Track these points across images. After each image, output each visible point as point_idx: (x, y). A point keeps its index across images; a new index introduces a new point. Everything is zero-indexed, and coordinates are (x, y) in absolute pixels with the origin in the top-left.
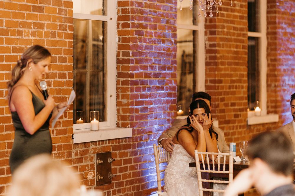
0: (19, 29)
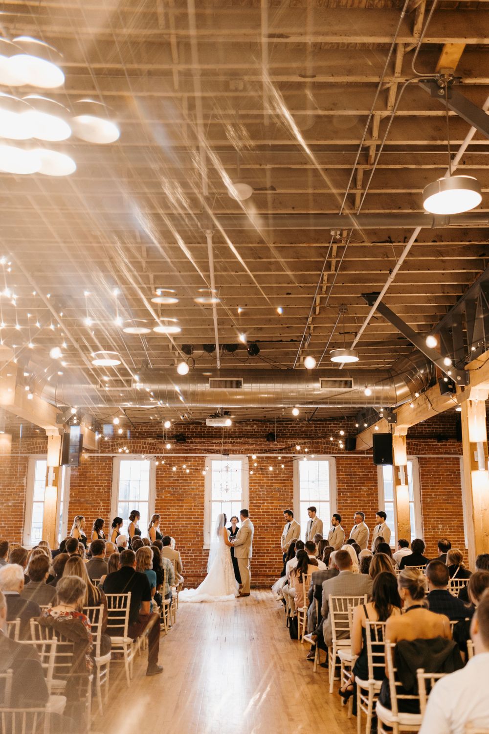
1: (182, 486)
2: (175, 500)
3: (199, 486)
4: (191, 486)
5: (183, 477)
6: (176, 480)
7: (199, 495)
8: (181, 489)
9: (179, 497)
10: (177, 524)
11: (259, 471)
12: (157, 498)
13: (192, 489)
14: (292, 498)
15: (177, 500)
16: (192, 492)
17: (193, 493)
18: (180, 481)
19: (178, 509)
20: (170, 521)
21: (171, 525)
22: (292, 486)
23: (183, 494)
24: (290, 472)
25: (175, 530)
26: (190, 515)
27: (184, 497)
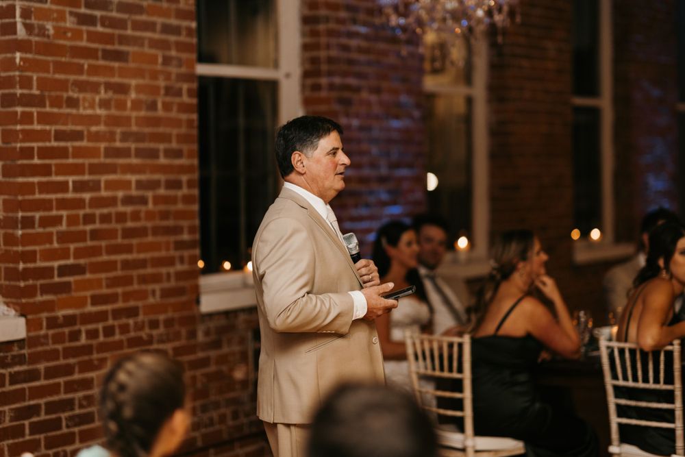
0: (70, 93)
2: (94, 54)
9: (111, 39)
10: (107, 185)
12: (23, 33)
15: (105, 55)
16: (154, 11)
17: (159, 22)
19: (107, 104)
20: (81, 169)
21: (87, 196)
23: (124, 24)
25: (102, 218)
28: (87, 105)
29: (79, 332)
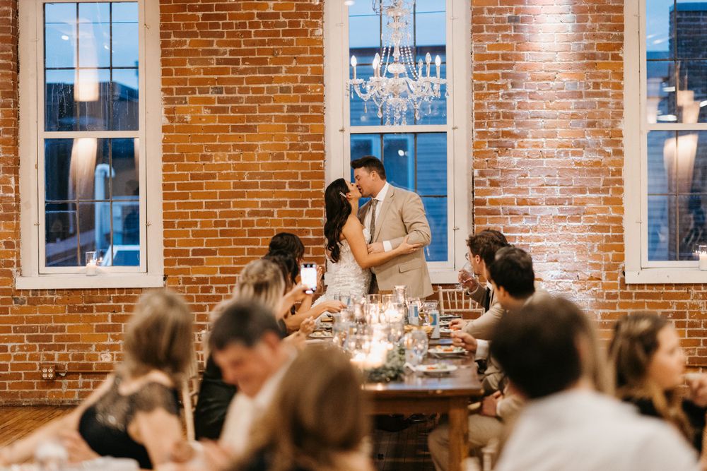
0: (204, 153)
1: (249, 81)
2: (225, 129)
3: (305, 79)
4: (280, 80)
5: (252, 52)
6: (227, 62)
7: (305, 109)
8: (246, 90)
9: (241, 119)
10: (236, 205)
11: (506, 28)
12: (166, 122)
13: (282, 90)
14: (620, 115)
15: (235, 129)
16: (281, 99)
17: (286, 105)
18: (242, 66)
19: (236, 157)
20: (213, 195)
21: (217, 211)
22: (621, 76)
23: (253, 110)
24: (615, 28)
25: (232, 224)
26: (277, 176)
27: (255, 119)
28: (218, 158)
29: (212, 287)
